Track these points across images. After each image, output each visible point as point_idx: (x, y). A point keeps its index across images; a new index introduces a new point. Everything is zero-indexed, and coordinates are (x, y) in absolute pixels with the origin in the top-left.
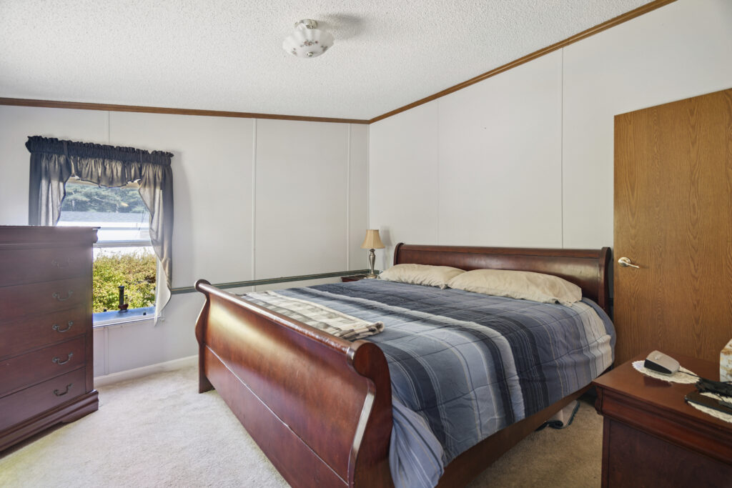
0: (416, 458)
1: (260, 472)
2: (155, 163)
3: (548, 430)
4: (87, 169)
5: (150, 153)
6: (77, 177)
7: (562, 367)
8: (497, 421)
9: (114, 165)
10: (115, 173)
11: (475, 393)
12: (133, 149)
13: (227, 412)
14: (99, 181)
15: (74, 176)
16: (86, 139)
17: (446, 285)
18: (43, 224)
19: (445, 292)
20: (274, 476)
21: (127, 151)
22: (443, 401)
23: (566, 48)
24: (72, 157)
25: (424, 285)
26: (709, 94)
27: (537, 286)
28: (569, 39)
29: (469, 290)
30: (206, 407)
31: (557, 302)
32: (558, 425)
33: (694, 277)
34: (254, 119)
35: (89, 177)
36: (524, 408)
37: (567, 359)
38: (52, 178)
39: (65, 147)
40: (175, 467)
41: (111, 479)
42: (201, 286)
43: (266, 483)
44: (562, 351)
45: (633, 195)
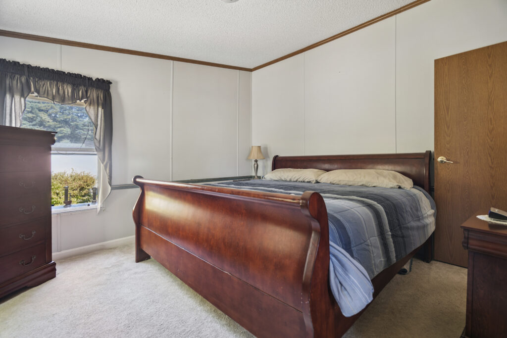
0: (354, 280)
1: (199, 313)
2: (98, 88)
3: (398, 276)
4: (44, 88)
5: (94, 80)
6: (36, 94)
7: (412, 228)
8: (383, 262)
9: (65, 87)
10: (66, 93)
11: (370, 241)
12: (81, 75)
13: (161, 274)
14: (53, 99)
15: (33, 93)
16: (43, 64)
17: (316, 180)
18: (8, 124)
19: (316, 184)
20: (211, 316)
21: (76, 77)
22: (354, 245)
23: (398, 15)
24: (32, 78)
25: (299, 182)
26: (501, 43)
27: (385, 177)
28: (401, 8)
29: (334, 182)
30: (144, 271)
31: (400, 187)
32: (404, 272)
33: (491, 167)
34: (171, 61)
35: (47, 94)
36: (395, 255)
37: (414, 224)
38: (15, 93)
39: (26, 69)
40: (130, 314)
41: (77, 325)
42: (138, 180)
43: (206, 320)
44: (410, 219)
45: (448, 113)
